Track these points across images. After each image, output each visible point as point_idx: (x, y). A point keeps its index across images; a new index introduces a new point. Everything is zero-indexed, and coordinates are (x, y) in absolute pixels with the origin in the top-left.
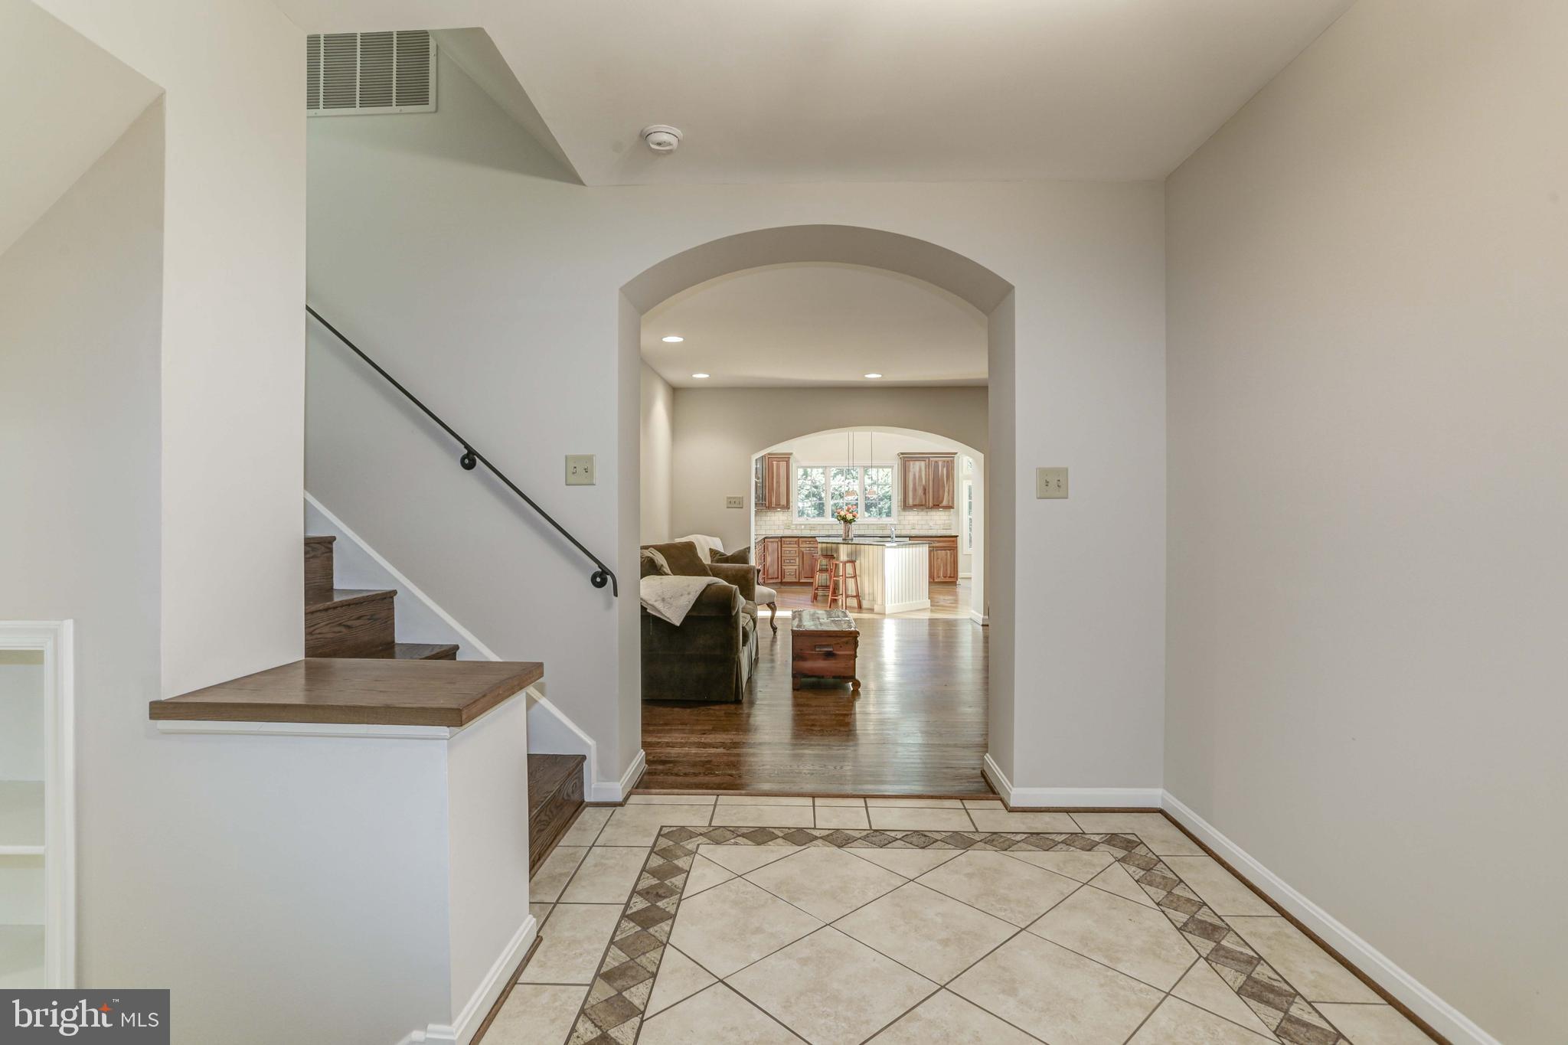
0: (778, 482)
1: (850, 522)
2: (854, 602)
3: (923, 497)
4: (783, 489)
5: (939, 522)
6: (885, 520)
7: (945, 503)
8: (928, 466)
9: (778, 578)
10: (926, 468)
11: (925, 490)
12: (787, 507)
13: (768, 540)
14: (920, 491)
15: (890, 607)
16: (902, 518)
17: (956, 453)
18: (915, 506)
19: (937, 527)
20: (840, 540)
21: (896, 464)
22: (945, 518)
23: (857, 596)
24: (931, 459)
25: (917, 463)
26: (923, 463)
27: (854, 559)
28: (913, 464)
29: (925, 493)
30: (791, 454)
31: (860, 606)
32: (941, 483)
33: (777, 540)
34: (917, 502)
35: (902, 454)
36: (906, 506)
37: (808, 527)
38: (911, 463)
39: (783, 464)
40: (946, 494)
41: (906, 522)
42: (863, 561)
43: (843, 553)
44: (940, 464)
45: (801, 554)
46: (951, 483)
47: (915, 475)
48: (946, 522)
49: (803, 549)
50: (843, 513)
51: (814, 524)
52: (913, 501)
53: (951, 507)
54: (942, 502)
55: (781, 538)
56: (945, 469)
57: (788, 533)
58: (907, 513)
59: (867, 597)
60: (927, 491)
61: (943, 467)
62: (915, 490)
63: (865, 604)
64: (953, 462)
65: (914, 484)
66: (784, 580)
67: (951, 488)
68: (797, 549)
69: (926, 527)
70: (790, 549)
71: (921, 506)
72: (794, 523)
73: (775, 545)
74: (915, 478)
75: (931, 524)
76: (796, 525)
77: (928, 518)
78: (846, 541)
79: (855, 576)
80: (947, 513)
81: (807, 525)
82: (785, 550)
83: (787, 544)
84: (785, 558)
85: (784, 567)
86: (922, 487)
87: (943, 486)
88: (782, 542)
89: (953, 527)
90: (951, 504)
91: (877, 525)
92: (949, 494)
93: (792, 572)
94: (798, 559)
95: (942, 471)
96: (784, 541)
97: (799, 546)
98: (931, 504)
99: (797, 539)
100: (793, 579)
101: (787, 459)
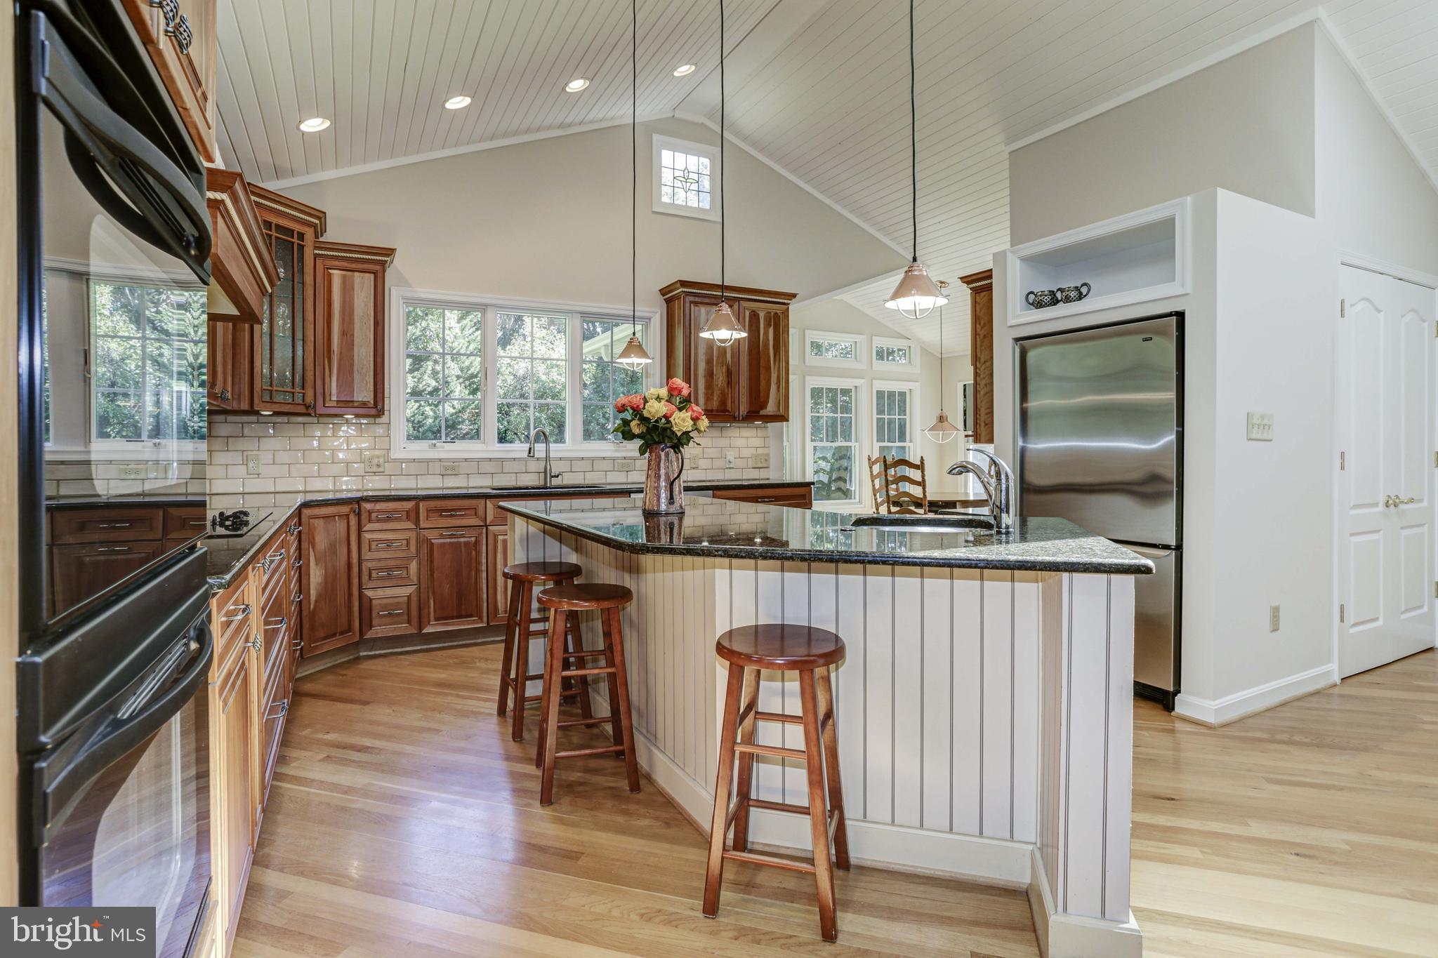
0: (347, 334)
3: (727, 391)
4: (363, 353)
5: (746, 453)
7: (770, 409)
9: (350, 629)
11: (729, 373)
12: (376, 408)
13: (316, 511)
14: (720, 379)
17: (794, 296)
19: (740, 463)
21: (655, 311)
22: (757, 442)
24: (743, 304)
29: (730, 383)
30: (390, 252)
32: (762, 362)
33: (344, 509)
35: (684, 283)
37: (437, 468)
38: (703, 309)
39: (363, 282)
40: (773, 387)
44: (761, 317)
45: (425, 550)
46: (783, 364)
48: (760, 451)
49: (430, 535)
51: (454, 461)
53: (784, 417)
54: (764, 405)
55: (359, 501)
56: (771, 331)
57: (375, 485)
60: (735, 379)
61: (768, 325)
62: (710, 374)
64: (786, 313)
65: (709, 361)
66: (370, 635)
67: (784, 374)
68: (412, 535)
69: (720, 463)
70: (388, 539)
71: (722, 414)
72: (394, 455)
73: (340, 526)
75: (731, 455)
76: (402, 461)
77: (723, 442)
80: (761, 433)
81: (434, 460)
82: (370, 541)
83: (379, 521)
84: (369, 565)
85: (370, 593)
86: (724, 369)
87: (768, 369)
88: (364, 516)
89: (773, 462)
90: (782, 412)
91: (614, 459)
92: (778, 388)
93: (398, 606)
94: (413, 566)
95: (766, 333)
96: (370, 512)
97: (417, 523)
98: (743, 409)
99: (409, 505)
100: (402, 628)
101: (378, 268)
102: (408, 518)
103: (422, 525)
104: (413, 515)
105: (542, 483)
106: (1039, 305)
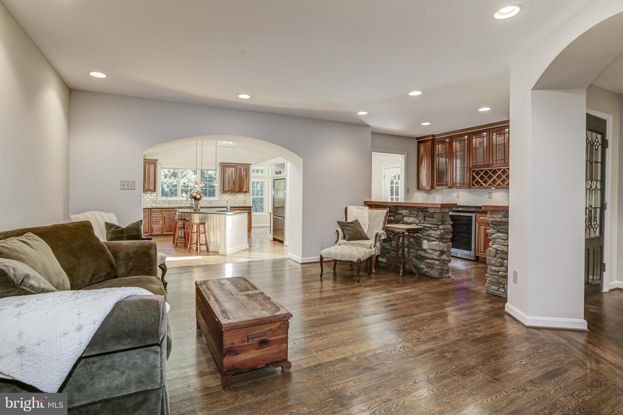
0: (149, 176)
1: (199, 199)
2: (204, 248)
3: (233, 186)
4: (152, 180)
5: (241, 200)
6: (212, 199)
7: (244, 190)
8: (236, 170)
9: (149, 232)
10: (235, 171)
11: (234, 182)
12: (155, 190)
14: (231, 183)
15: (229, 250)
16: (221, 197)
17: (251, 164)
18: (229, 191)
19: (240, 202)
20: (192, 211)
21: (219, 169)
22: (244, 197)
23: (206, 244)
24: (238, 167)
25: (231, 169)
26: (233, 169)
27: (203, 222)
28: (228, 169)
29: (234, 184)
30: (157, 160)
31: (208, 250)
32: (242, 180)
33: (148, 210)
34: (230, 189)
35: (222, 163)
36: (224, 191)
37: (167, 202)
38: (227, 168)
39: (152, 166)
41: (223, 200)
42: (209, 223)
43: (196, 218)
44: (242, 169)
45: (163, 219)
46: (248, 180)
47: (229, 175)
48: (245, 199)
49: (164, 215)
50: (194, 195)
51: (171, 201)
52: (228, 189)
53: (248, 192)
54: (243, 189)
55: (151, 209)
56: (245, 172)
57: (154, 205)
58: (224, 195)
59: (212, 244)
60: (235, 183)
61: (244, 171)
62: (229, 182)
63: (211, 249)
64: (249, 168)
65: (229, 180)
66: (152, 234)
67: (248, 182)
68: (161, 215)
69: (234, 202)
70: (156, 216)
71: (232, 191)
72: (158, 200)
73: (147, 213)
74: (229, 176)
75: (237, 200)
76: (160, 201)
77: (234, 197)
78: (196, 211)
79: (205, 232)
80: (245, 195)
81: (167, 201)
82: (153, 216)
83: (154, 212)
84: (153, 221)
85: (153, 226)
86: (232, 181)
87: (244, 181)
88: (152, 211)
89: (248, 202)
90: (247, 190)
91: (208, 201)
92: (246, 185)
93: (158, 229)
94: (161, 221)
95: (243, 173)
96: (153, 211)
97: (162, 213)
98: (237, 190)
99: (161, 209)
100: (159, 233)
101: (155, 163)
102: (160, 212)
103: (163, 213)
104: (161, 212)
105: (190, 206)
106: (277, 174)
